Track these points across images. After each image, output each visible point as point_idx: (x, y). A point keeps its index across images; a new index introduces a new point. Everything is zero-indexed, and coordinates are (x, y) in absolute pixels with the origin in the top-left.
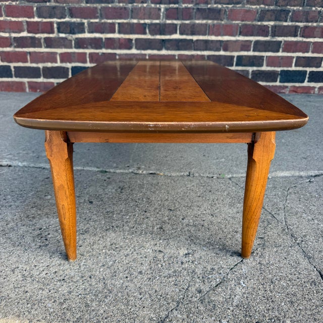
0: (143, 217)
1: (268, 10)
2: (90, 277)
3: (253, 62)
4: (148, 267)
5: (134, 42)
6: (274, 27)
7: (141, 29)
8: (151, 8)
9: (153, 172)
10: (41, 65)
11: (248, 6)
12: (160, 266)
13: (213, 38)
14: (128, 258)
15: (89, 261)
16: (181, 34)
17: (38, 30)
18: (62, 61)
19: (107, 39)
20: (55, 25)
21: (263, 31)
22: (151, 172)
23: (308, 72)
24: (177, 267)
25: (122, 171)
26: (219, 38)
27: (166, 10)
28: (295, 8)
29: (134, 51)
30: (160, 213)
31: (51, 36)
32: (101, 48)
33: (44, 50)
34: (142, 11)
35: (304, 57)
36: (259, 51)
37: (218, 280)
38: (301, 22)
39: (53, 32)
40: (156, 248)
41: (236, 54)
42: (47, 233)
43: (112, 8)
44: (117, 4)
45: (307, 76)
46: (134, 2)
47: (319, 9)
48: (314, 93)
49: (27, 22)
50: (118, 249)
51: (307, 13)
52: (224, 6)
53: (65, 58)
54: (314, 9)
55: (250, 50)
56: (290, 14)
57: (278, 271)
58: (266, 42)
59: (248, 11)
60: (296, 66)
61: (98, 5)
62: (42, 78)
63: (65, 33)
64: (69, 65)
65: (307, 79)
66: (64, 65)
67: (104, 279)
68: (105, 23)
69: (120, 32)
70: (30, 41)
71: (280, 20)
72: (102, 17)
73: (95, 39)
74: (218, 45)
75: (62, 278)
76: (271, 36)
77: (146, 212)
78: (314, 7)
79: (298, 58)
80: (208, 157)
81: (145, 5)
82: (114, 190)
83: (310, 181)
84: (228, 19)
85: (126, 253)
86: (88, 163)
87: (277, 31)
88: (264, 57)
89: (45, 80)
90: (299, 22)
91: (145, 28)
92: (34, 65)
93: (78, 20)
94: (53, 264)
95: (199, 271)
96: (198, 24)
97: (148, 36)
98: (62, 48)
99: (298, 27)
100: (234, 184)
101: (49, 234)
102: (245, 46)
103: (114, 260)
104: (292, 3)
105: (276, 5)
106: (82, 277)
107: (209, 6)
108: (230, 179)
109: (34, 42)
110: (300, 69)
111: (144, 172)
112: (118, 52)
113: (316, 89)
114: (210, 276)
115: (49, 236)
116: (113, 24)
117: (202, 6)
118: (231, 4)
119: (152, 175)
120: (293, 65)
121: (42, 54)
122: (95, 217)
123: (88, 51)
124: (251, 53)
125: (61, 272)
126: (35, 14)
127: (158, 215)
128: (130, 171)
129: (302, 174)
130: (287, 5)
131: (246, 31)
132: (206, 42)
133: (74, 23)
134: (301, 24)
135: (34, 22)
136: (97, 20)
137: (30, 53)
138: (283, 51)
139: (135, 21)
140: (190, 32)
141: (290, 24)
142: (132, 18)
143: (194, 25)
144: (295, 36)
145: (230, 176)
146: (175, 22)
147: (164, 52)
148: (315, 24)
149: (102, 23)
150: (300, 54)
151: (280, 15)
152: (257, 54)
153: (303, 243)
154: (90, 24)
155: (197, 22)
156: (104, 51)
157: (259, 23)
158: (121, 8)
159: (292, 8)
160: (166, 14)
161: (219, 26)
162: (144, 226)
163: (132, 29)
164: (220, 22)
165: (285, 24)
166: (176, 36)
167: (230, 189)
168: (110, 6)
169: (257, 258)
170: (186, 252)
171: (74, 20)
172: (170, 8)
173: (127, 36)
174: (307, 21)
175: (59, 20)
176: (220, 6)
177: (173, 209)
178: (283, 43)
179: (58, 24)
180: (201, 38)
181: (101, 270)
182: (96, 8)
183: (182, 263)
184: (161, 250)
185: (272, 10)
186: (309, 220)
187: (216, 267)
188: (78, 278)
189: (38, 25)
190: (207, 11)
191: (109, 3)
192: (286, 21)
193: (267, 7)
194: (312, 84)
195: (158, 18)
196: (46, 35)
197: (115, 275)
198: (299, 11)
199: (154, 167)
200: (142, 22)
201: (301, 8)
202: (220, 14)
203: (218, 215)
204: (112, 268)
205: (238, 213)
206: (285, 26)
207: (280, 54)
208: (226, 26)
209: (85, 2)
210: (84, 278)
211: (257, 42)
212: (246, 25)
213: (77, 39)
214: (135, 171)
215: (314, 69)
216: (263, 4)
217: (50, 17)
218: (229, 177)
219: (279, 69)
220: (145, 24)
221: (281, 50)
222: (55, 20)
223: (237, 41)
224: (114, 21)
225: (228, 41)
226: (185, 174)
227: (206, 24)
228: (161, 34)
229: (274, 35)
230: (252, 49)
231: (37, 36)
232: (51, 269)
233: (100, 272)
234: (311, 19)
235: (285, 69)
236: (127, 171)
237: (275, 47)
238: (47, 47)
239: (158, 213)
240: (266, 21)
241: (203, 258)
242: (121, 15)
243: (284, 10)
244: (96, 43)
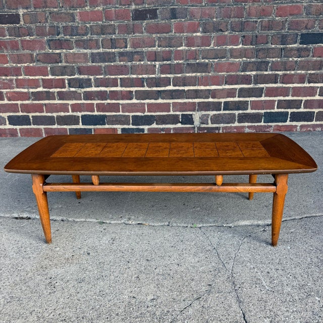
0: (126, 267)
1: (250, 62)
2: (83, 318)
3: (239, 106)
4: (123, 310)
5: (134, 93)
6: (256, 76)
7: (140, 82)
8: (147, 65)
9: (140, 222)
10: (55, 115)
11: (232, 59)
12: (132, 309)
13: (202, 88)
14: (110, 303)
15: (83, 305)
16: (174, 85)
17: (52, 85)
18: (73, 111)
19: (111, 92)
20: (66, 81)
21: (247, 80)
22: (139, 222)
23: (290, 113)
24: (143, 310)
25: (115, 222)
26: (208, 88)
27: (161, 66)
28: (274, 60)
29: (134, 101)
30: (139, 263)
31: (63, 90)
32: (106, 100)
33: (57, 102)
34: (140, 67)
35: (285, 100)
36: (244, 97)
37: (170, 320)
38: (280, 71)
39: (65, 87)
40: (131, 295)
41: (223, 100)
42: (55, 282)
43: (113, 66)
44: (118, 62)
45: (289, 116)
46: (133, 61)
47: (296, 59)
48: (296, 131)
49: (42, 79)
50: (104, 296)
51: (285, 63)
52: (211, 60)
53: (76, 108)
54: (291, 59)
55: (235, 97)
56: (270, 65)
57: (214, 313)
58: (249, 89)
59: (232, 64)
60: (278, 108)
61: (102, 64)
63: (75, 88)
64: (79, 114)
65: (289, 119)
66: (75, 114)
67: (92, 319)
68: (109, 78)
69: (121, 86)
70: (45, 95)
71: (261, 70)
72: (106, 74)
73: (101, 91)
74: (207, 93)
75: (64, 318)
76: (253, 83)
77: (129, 262)
78: (291, 58)
79: (279, 101)
80: (187, 206)
81: (142, 63)
82: (107, 242)
83: (264, 230)
84: (214, 71)
85: (109, 298)
86: (89, 215)
87: (258, 79)
88: (248, 101)
89: (59, 127)
90: (278, 71)
91: (143, 82)
92: (49, 114)
93: (86, 77)
94: (59, 307)
95: (158, 313)
96: (189, 77)
97: (146, 88)
98: (73, 100)
99: (278, 75)
100: (202, 234)
101: (57, 283)
102: (231, 93)
103: (100, 304)
104: (271, 55)
105: (257, 57)
106: (77, 318)
107: (198, 61)
108: (200, 228)
109: (49, 96)
110: (283, 110)
111: (133, 223)
112: (121, 102)
113: (298, 128)
114: (165, 317)
115: (57, 284)
116: (116, 79)
117: (192, 62)
118: (217, 59)
119: (139, 226)
120: (276, 107)
121: (55, 105)
122: (90, 267)
123: (95, 102)
124: (236, 99)
125: (64, 314)
126: (49, 73)
127: (137, 265)
128: (122, 221)
129: (260, 222)
130: (267, 58)
131: (231, 80)
132: (196, 91)
133: (82, 79)
134: (280, 73)
135: (48, 79)
136: (102, 76)
137: (45, 104)
138: (265, 96)
139: (134, 76)
140: (181, 84)
141: (270, 73)
142: (132, 74)
143: (185, 77)
144: (276, 82)
145: (201, 225)
146: (169, 76)
147: (160, 101)
148: (293, 72)
149: (106, 79)
150: (282, 98)
151: (260, 66)
152: (241, 99)
153: (240, 289)
154: (96, 80)
155: (188, 75)
156: (109, 101)
157: (243, 73)
158: (122, 66)
159: (271, 59)
160: (160, 70)
161: (207, 77)
162: (125, 275)
163: (132, 83)
164: (207, 74)
165: (266, 73)
166: (171, 88)
167: (198, 239)
168: (112, 64)
169: (202, 303)
170: (153, 298)
171: (82, 77)
172: (164, 64)
173: (128, 89)
174: (286, 70)
175: (70, 77)
176: (207, 61)
177: (149, 259)
178: (265, 89)
179: (69, 80)
180: (192, 88)
181: (91, 312)
182: (101, 66)
183: (148, 307)
184: (135, 296)
185: (253, 62)
186: (250, 269)
187: (171, 310)
188: (75, 319)
189: (52, 82)
190: (196, 65)
191: (112, 62)
192: (267, 71)
193: (248, 60)
194: (294, 123)
195: (154, 73)
196: (59, 90)
197: (100, 317)
198: (277, 62)
199: (141, 217)
200: (140, 76)
201: (279, 59)
202: (207, 68)
203: (182, 264)
204: (99, 310)
205: (199, 262)
206: (266, 75)
207: (263, 98)
208: (214, 77)
209: (91, 62)
210: (79, 319)
211: (241, 90)
212: (231, 75)
213: (85, 92)
214: (126, 222)
215: (295, 110)
216: (245, 57)
217: (62, 75)
218: (200, 226)
219: (263, 111)
220: (144, 78)
221: (263, 95)
222: (66, 77)
223: (223, 89)
224: (116, 76)
225: (215, 89)
226: (166, 224)
227: (196, 77)
228: (156, 87)
229: (256, 83)
230: (237, 96)
231: (51, 90)
232: (57, 312)
233: (90, 313)
234: (289, 67)
235: (269, 111)
236: (119, 222)
237: (258, 92)
238: (60, 99)
239: (138, 263)
240: (249, 71)
241: (163, 302)
242: (122, 71)
243: (264, 62)
244: (102, 95)
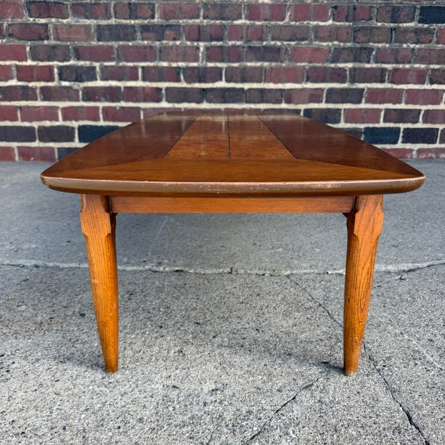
0: (155, 335)
1: (344, 49)
2: (64, 429)
3: (326, 117)
4: (153, 411)
5: (163, 92)
6: (353, 70)
7: (174, 75)
8: (186, 47)
9: (179, 269)
10: (36, 125)
11: (317, 43)
12: (171, 409)
13: (271, 86)
14: (125, 398)
15: (66, 403)
16: (228, 81)
17: (32, 77)
18: (65, 119)
19: (126, 88)
20: (56, 71)
21: (339, 75)
22: (177, 269)
23: (402, 130)
24: (196, 410)
25: (134, 268)
26: (280, 86)
27: (207, 48)
28: (380, 45)
29: (164, 104)
30: (182, 328)
31: (50, 84)
32: (118, 101)
33: (40, 103)
34: (174, 50)
35: (395, 110)
36: (334, 102)
37: (255, 429)
38: (389, 63)
39: (52, 80)
40: (169, 382)
41: (302, 107)
42: (11, 361)
43: (132, 47)
44: (140, 42)
45: (401, 134)
46: (163, 39)
47: (412, 46)
48: (411, 158)
49: (17, 66)
50: (111, 385)
51: (397, 51)
52: (285, 43)
53: (70, 114)
54: (405, 46)
55: (321, 102)
56: (374, 53)
57: (345, 413)
58: (343, 90)
59: (318, 49)
60: (385, 121)
61: (113, 43)
62: (37, 141)
63: (69, 81)
64: (75, 124)
65: (400, 140)
66: (68, 123)
67: (84, 430)
68: (124, 67)
69: (144, 79)
70: (21, 92)
71: (361, 61)
72: (119, 59)
73: (111, 88)
74: (278, 95)
75: (21, 430)
76: (349, 81)
77: (161, 327)
78: (405, 43)
79: (387, 111)
80: (260, 246)
81: (178, 43)
82: (119, 297)
83: (400, 278)
84: (290, 60)
85: (123, 390)
86: (86, 258)
87: (357, 76)
88: (341, 110)
89: (42, 145)
90: (385, 63)
91: (178, 74)
92: (27, 124)
93: (88, 63)
94: (12, 409)
95: (228, 416)
96: (251, 68)
97: (184, 85)
98: (65, 101)
99: (386, 69)
100: (293, 284)
101: (13, 363)
102: (315, 96)
103: (104, 401)
104: (376, 39)
105: (354, 41)
106: (52, 428)
107: (265, 43)
108: (288, 276)
109: (27, 94)
110: (392, 125)
111: (167, 269)
112: (142, 105)
113: (414, 153)
114: (244, 423)
115: (14, 366)
116: (135, 68)
117: (256, 44)
118: (294, 41)
119: (178, 273)
120: (382, 120)
121: (37, 109)
122: (84, 336)
123: (101, 105)
124: (323, 105)
125: (22, 422)
126: (28, 56)
127: (178, 332)
128: (147, 267)
129: (391, 268)
130: (369, 41)
131: (314, 76)
132: (262, 91)
133: (82, 67)
134: (389, 66)
135: (26, 66)
136: (113, 64)
137: (20, 108)
138: (367, 102)
139: (165, 64)
140: (239, 79)
141: (374, 65)
142: (161, 59)
143: (245, 69)
144: (382, 81)
145: (289, 272)
146: (219, 65)
147: (205, 105)
148: (407, 66)
149: (120, 67)
150: (390, 106)
151: (360, 54)
152: (331, 106)
153: (386, 369)
154: (103, 69)
155: (249, 64)
156: (123, 104)
157: (333, 65)
158: (145, 47)
159: (376, 45)
160: (207, 55)
161: (278, 69)
162: (156, 349)
163: (161, 75)
164: (279, 64)
165: (368, 66)
166: (222, 84)
167: (287, 291)
168: (130, 44)
169: (317, 394)
170: (214, 387)
171: (81, 63)
172: (212, 47)
173: (155, 85)
174: (397, 62)
175: (61, 64)
176: (279, 43)
177: (201, 321)
178: (366, 90)
179: (60, 68)
180: (255, 86)
181: (83, 416)
182: (112, 47)
183: (205, 404)
184: (177, 385)
185: (349, 48)
186: (396, 335)
187: (255, 409)
188: (46, 430)
189: (32, 70)
190: (262, 49)
191: (129, 41)
192: (369, 62)
193: (342, 44)
194: (408, 146)
195: (196, 60)
196: (43, 84)
197: (102, 425)
198: (385, 49)
199: (181, 262)
200: (174, 65)
201: (387, 45)
202: (279, 54)
203: (266, 329)
204: (100, 413)
205: (295, 325)
206: (368, 69)
207: (363, 105)
208: (288, 70)
209: (96, 39)
210: (55, 430)
211: (331, 91)
212: (315, 68)
213: (85, 88)
214: (154, 268)
215: (410, 126)
216: (337, 40)
217: (49, 60)
218: (287, 273)
219: (362, 126)
220: (179, 68)
221: (363, 100)
222: (55, 63)
223: (303, 90)
224: (136, 64)
225: (291, 90)
226: (225, 271)
227: (261, 68)
228: (200, 81)
229: (353, 81)
230: (324, 100)
231: (31, 84)
232: (7, 417)
233: (80, 419)
234: (402, 59)
235: (371, 125)
236: (141, 268)
237: (356, 96)
238: (45, 99)
239: (179, 329)
240: (342, 62)
241: (237, 395)
242: (145, 56)
243: (366, 48)
244: (113, 94)
